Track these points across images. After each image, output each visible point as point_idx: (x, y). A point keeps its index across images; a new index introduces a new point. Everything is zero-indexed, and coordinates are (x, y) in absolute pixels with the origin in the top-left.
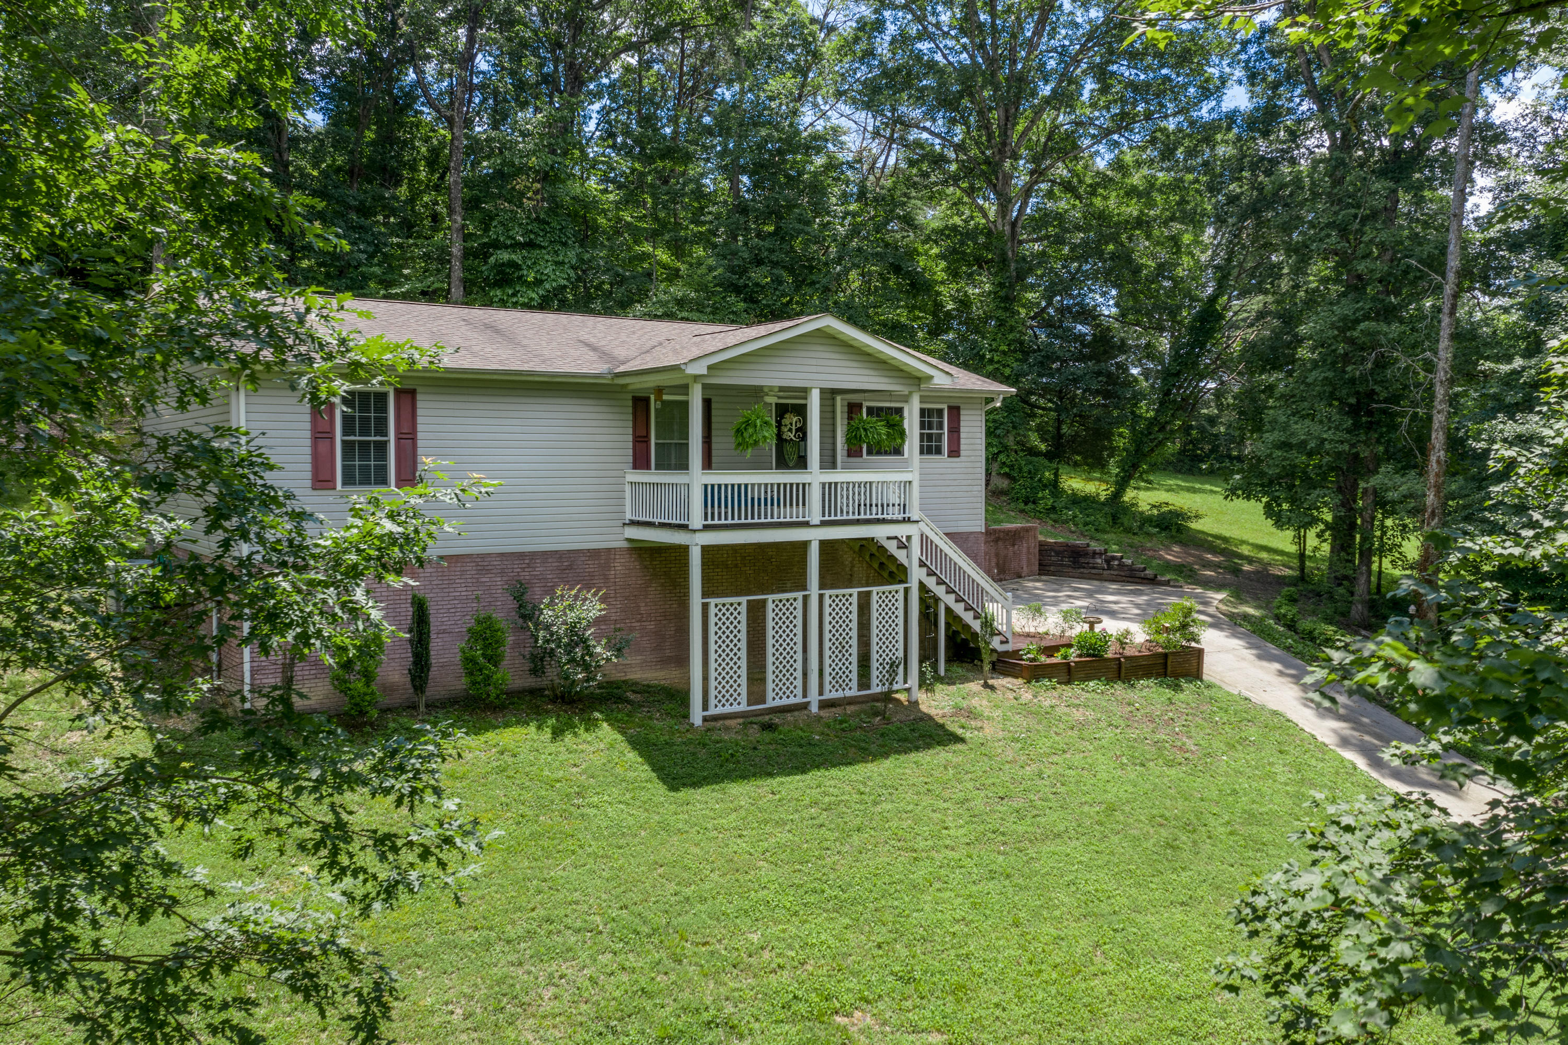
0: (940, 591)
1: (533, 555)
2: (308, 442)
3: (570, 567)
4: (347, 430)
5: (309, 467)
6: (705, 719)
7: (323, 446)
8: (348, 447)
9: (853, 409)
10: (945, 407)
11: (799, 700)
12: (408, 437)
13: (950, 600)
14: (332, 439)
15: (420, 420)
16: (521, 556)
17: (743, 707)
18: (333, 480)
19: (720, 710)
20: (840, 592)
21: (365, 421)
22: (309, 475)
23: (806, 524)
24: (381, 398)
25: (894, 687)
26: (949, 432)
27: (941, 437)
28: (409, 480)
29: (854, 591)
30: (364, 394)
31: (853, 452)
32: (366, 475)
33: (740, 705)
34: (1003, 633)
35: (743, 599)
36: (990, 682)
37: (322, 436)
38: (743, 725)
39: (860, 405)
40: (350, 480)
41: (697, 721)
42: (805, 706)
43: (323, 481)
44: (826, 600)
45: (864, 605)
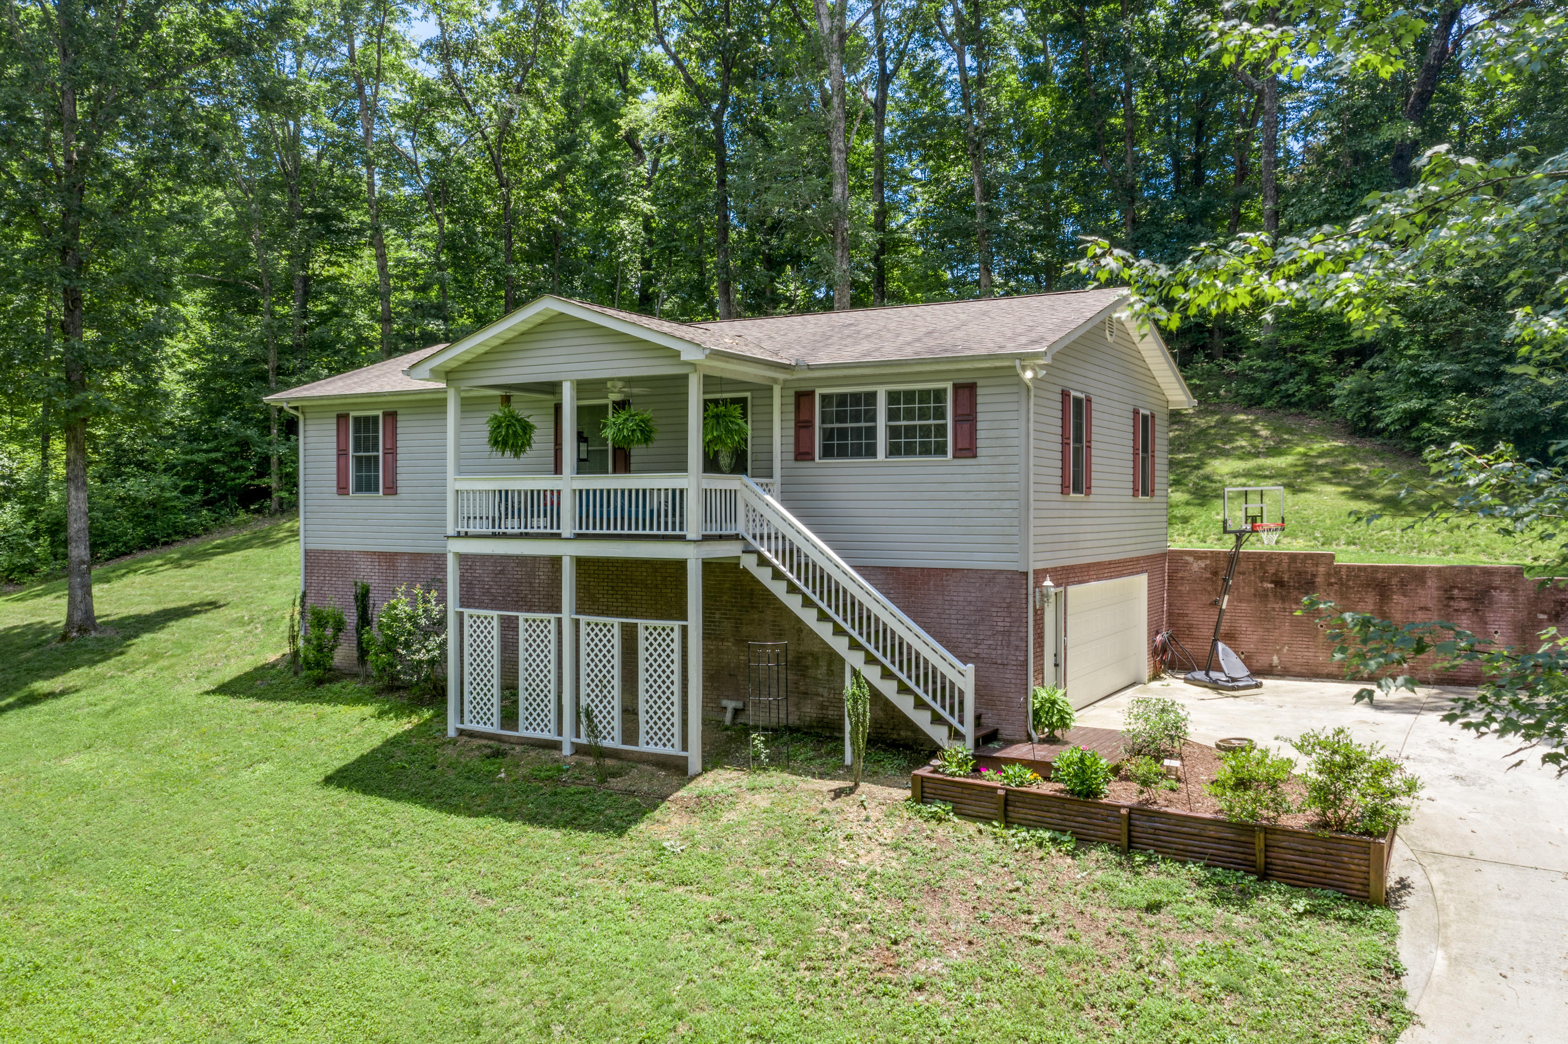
0: (840, 645)
2: (335, 458)
3: (502, 572)
4: (357, 448)
5: (335, 477)
6: (459, 732)
7: (342, 458)
8: (358, 460)
9: (803, 398)
10: (949, 386)
11: (551, 736)
12: (392, 451)
14: (347, 454)
15: (399, 437)
17: (495, 729)
18: (347, 488)
19: (471, 726)
20: (601, 620)
21: (366, 440)
22: (335, 483)
23: (560, 537)
24: (376, 420)
25: (668, 750)
26: (956, 422)
27: (941, 430)
28: (392, 489)
29: (617, 621)
30: (367, 419)
31: (802, 454)
32: (366, 485)
33: (493, 727)
34: (955, 722)
35: (495, 614)
36: (864, 786)
37: (342, 453)
38: (479, 748)
39: (812, 393)
40: (359, 488)
41: (451, 733)
42: (556, 746)
43: (342, 489)
44: (582, 626)
45: (629, 638)
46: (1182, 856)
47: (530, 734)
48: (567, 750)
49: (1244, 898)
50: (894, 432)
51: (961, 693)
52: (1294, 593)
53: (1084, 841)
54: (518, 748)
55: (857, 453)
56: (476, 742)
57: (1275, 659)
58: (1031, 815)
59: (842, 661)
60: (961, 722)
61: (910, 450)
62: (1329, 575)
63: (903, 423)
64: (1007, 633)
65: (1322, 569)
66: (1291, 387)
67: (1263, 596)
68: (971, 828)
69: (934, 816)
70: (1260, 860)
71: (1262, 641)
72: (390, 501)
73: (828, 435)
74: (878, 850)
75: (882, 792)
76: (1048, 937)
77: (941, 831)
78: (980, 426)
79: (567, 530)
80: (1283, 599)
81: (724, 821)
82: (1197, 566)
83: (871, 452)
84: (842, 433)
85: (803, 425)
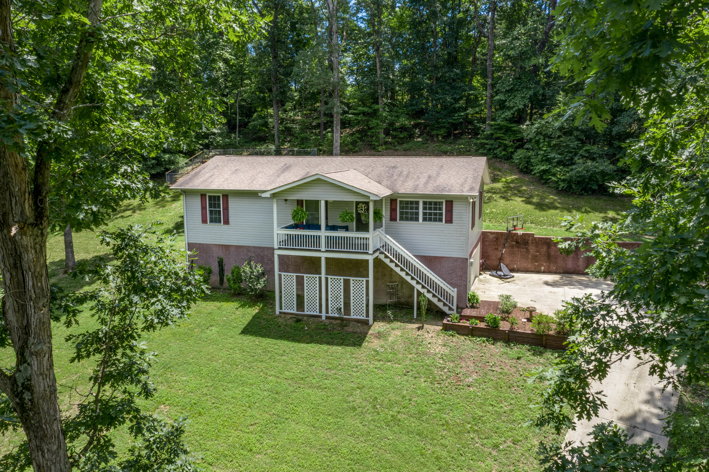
0: (413, 283)
1: (264, 248)
2: (200, 210)
4: (210, 207)
5: (201, 217)
6: (280, 313)
7: (204, 210)
8: (211, 212)
9: (393, 202)
10: (444, 201)
11: (318, 314)
12: (226, 209)
13: (419, 287)
14: (206, 209)
15: (229, 204)
16: (260, 248)
17: (295, 312)
18: (206, 221)
19: (286, 311)
20: (335, 277)
21: (215, 204)
22: (201, 219)
23: (320, 251)
24: (219, 197)
25: (361, 318)
26: (446, 212)
27: (441, 214)
28: (227, 222)
29: (342, 278)
30: (214, 197)
31: (393, 218)
32: (215, 220)
33: (294, 311)
34: (451, 305)
35: (295, 275)
36: (426, 326)
37: (203, 208)
38: (291, 318)
39: (396, 200)
40: (211, 221)
41: (277, 313)
42: (320, 317)
43: (204, 221)
44: (329, 279)
45: (347, 284)
46: (523, 343)
47: (309, 313)
48: (324, 318)
49: (541, 354)
50: (424, 214)
51: (453, 297)
52: (522, 246)
53: (496, 340)
54: (305, 318)
55: (412, 219)
56: (289, 317)
57: (515, 266)
58: (479, 333)
59: (414, 287)
60: (452, 305)
61: (430, 220)
62: (532, 240)
63: (428, 211)
64: (461, 276)
65: (531, 238)
66: (497, 151)
67: (512, 246)
68: (462, 338)
69: (451, 335)
70: (544, 343)
71: (511, 260)
72: (226, 226)
73: (401, 213)
74: (440, 347)
75: (432, 328)
76: (496, 369)
77: (454, 339)
78: (454, 214)
79: (323, 249)
80: (518, 248)
81: (390, 341)
82: (491, 236)
83: (417, 219)
84: (407, 213)
85: (393, 210)
